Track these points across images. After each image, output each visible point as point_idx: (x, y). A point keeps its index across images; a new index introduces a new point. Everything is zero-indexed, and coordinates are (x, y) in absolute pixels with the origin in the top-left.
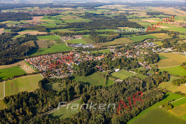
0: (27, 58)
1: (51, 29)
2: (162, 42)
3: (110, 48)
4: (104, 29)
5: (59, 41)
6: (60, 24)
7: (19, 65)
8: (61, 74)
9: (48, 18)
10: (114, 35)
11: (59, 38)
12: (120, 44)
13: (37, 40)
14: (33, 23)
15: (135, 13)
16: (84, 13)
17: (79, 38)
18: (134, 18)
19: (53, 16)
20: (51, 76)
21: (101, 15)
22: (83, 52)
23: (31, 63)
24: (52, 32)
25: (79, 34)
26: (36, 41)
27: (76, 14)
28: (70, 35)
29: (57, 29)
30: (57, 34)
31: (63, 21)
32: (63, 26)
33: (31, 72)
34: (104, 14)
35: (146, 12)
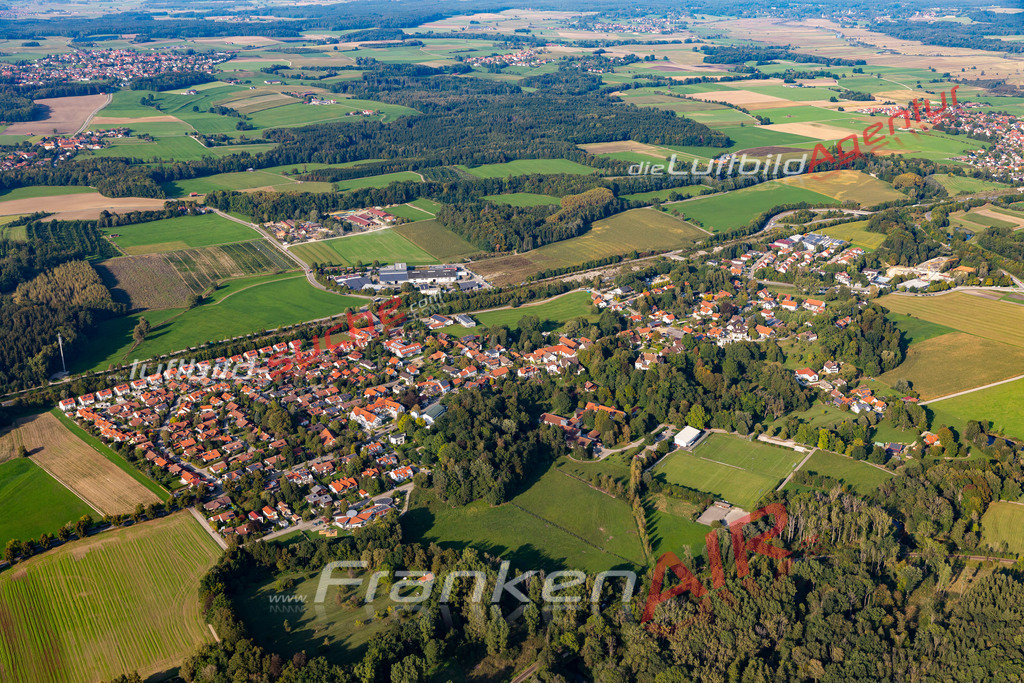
0: (72, 395)
1: (184, 174)
2: (870, 228)
3: (588, 283)
4: (508, 159)
5: (254, 257)
6: (225, 138)
7: (27, 454)
8: (335, 497)
9: (145, 102)
10: (582, 198)
11: (248, 232)
12: (638, 256)
13: (107, 252)
14: (55, 140)
15: (642, 56)
16: (350, 68)
17: (378, 225)
18: (648, 85)
19: (171, 88)
20: (269, 525)
21: (455, 71)
22: (433, 323)
23: (105, 429)
24: (194, 192)
25: (367, 200)
26: (108, 263)
27: (310, 74)
28: (314, 213)
29: (218, 172)
30: (225, 207)
31: (239, 120)
32: (253, 150)
33: (121, 499)
34: (468, 69)
35: (695, 50)
